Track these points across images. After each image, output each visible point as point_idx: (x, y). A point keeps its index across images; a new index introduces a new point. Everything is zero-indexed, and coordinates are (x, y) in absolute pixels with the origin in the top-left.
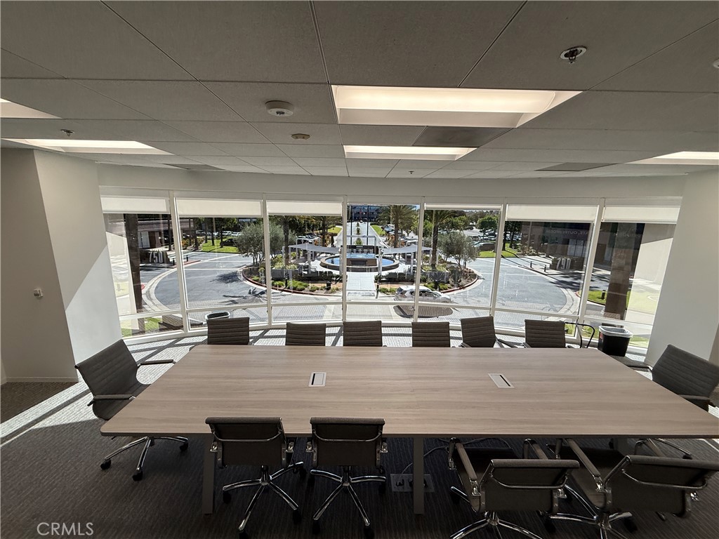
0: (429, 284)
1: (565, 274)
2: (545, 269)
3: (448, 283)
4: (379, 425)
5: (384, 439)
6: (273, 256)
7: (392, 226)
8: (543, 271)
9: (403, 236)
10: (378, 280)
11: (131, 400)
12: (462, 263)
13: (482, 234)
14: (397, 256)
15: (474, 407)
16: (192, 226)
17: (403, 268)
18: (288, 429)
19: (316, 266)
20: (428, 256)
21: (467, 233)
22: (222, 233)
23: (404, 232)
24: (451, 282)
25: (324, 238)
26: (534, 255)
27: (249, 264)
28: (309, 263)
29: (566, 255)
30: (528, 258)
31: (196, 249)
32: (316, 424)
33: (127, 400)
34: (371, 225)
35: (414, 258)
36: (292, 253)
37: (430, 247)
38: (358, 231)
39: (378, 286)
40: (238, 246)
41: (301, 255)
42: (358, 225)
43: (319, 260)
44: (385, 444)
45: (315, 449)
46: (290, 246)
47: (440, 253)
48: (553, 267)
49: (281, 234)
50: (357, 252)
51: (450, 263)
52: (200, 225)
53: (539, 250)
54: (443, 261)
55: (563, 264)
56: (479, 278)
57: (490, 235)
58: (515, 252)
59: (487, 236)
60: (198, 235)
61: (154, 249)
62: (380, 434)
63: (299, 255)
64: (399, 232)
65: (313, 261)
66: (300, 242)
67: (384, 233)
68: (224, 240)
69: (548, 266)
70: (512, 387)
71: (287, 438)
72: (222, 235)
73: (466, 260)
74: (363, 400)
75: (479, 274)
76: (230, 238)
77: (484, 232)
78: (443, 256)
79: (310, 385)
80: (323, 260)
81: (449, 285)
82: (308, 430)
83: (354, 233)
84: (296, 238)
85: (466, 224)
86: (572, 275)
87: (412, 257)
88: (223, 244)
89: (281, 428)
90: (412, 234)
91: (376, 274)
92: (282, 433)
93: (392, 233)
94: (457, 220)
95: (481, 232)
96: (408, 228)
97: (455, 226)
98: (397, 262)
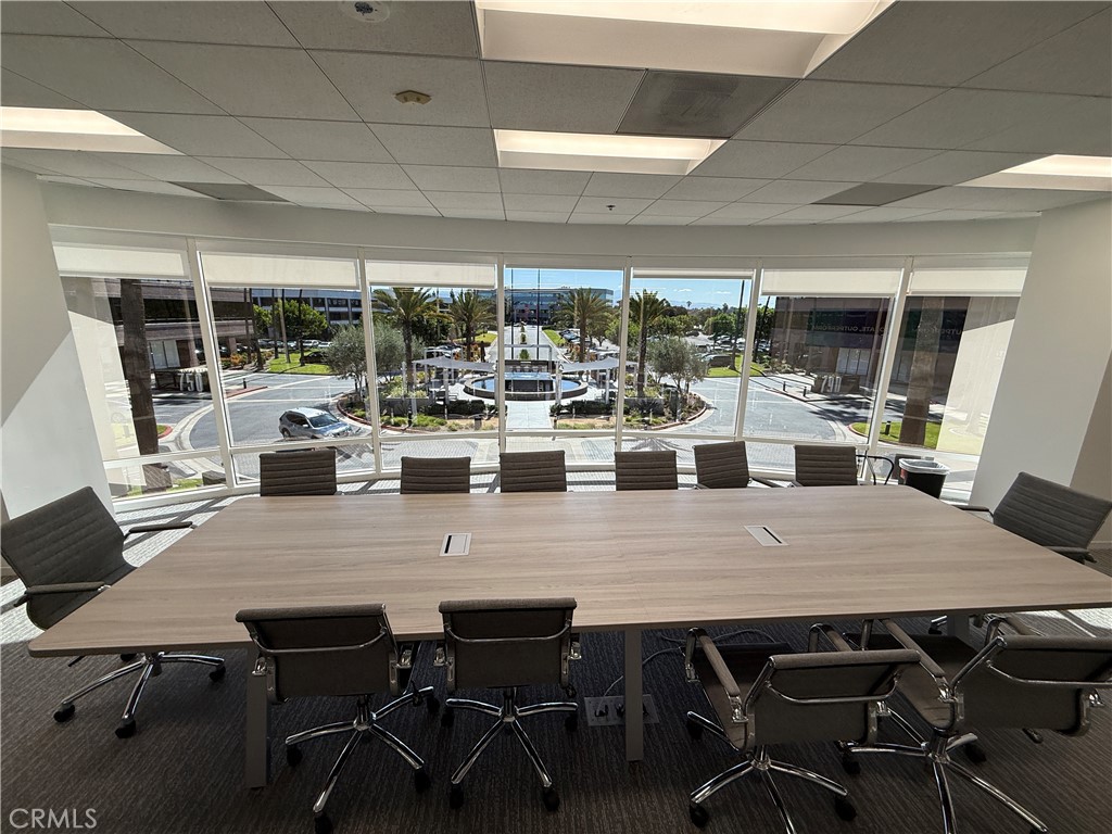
0: (634, 416)
1: (833, 400)
2: (805, 393)
3: (663, 415)
4: (567, 609)
5: (575, 635)
6: (388, 378)
7: (576, 332)
8: (801, 396)
9: (593, 346)
10: (556, 411)
11: (102, 591)
12: (683, 386)
13: (712, 343)
14: (584, 377)
15: (725, 577)
16: (251, 331)
17: (593, 394)
18: (399, 626)
19: (457, 392)
20: (632, 375)
21: (690, 340)
22: (302, 342)
23: (595, 340)
24: (667, 413)
25: (469, 349)
26: (788, 372)
27: (348, 392)
28: (446, 388)
29: (834, 371)
30: (780, 377)
31: (260, 367)
32: (451, 613)
33: (94, 592)
34: (543, 329)
35: (611, 378)
36: (418, 374)
37: (636, 360)
38: (524, 338)
39: (555, 421)
40: (330, 363)
41: (434, 376)
42: (523, 330)
43: (462, 383)
44: (577, 645)
45: (451, 659)
46: (415, 362)
47: (650, 371)
48: (815, 390)
49: (400, 342)
50: (522, 370)
51: (666, 386)
52: (266, 331)
53: (797, 364)
54: (654, 384)
55: (831, 385)
56: (709, 407)
57: (724, 343)
58: (761, 368)
59: (720, 345)
60: (263, 347)
61: (186, 370)
62: (567, 626)
63: (430, 376)
64: (588, 339)
65: (452, 385)
66: (430, 355)
67: (564, 341)
68: (306, 354)
69: (809, 388)
70: (784, 544)
71: (399, 643)
72: (302, 347)
73: (688, 380)
74: (538, 574)
75: (708, 401)
76: (316, 350)
77: (715, 339)
78: (654, 374)
79: (443, 554)
80: (468, 384)
81: (664, 419)
82: (436, 625)
83: (517, 341)
84: (425, 350)
85: (688, 328)
86: (842, 401)
87: (608, 376)
88: (304, 360)
89: (385, 623)
90: (606, 343)
91: (553, 403)
92: (389, 632)
93: (576, 342)
94: (675, 320)
95: (710, 339)
96: (600, 334)
97: (672, 330)
98: (583, 385)
